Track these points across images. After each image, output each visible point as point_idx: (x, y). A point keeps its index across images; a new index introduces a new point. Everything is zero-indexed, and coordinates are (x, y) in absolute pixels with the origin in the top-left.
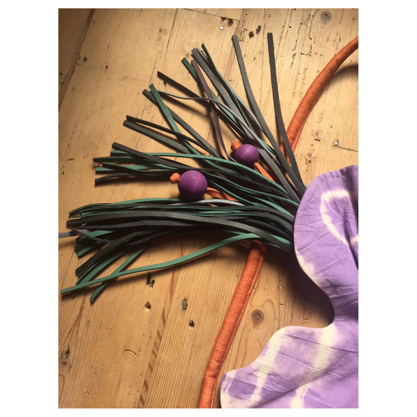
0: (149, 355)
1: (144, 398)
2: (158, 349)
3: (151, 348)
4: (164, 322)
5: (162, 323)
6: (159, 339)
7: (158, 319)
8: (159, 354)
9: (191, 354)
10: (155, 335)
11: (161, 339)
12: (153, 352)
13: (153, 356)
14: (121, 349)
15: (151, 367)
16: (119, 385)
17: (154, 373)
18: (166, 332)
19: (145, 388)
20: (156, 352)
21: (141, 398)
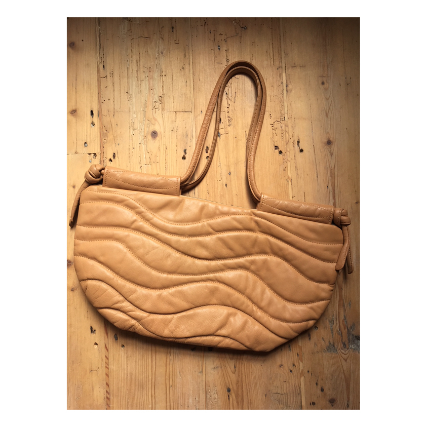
0: (105, 370)
1: (108, 391)
2: (108, 365)
3: (104, 365)
4: (107, 350)
5: (106, 351)
6: (107, 360)
7: (104, 350)
8: (109, 367)
9: (127, 361)
10: (104, 358)
11: (108, 359)
12: (106, 367)
13: (107, 369)
14: (88, 371)
15: (107, 375)
16: (93, 389)
17: (110, 377)
18: (110, 355)
19: (107, 386)
20: (107, 366)
21: (107, 392)
